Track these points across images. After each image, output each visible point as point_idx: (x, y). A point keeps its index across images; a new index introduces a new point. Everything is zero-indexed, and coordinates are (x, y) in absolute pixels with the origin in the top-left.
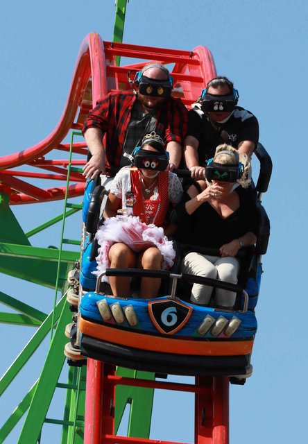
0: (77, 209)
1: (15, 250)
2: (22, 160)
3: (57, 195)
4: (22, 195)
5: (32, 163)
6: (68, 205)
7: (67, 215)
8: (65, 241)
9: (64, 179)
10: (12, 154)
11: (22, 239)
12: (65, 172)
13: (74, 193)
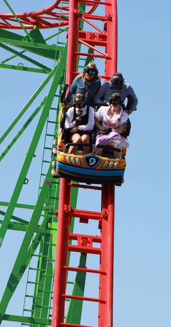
0: (63, 31)
1: (41, 46)
2: (44, 12)
3: (56, 25)
4: (43, 25)
5: (47, 14)
6: (60, 30)
7: (60, 33)
8: (58, 43)
9: (59, 19)
10: (41, 10)
11: (43, 42)
12: (59, 17)
13: (63, 25)
